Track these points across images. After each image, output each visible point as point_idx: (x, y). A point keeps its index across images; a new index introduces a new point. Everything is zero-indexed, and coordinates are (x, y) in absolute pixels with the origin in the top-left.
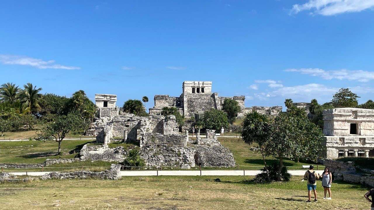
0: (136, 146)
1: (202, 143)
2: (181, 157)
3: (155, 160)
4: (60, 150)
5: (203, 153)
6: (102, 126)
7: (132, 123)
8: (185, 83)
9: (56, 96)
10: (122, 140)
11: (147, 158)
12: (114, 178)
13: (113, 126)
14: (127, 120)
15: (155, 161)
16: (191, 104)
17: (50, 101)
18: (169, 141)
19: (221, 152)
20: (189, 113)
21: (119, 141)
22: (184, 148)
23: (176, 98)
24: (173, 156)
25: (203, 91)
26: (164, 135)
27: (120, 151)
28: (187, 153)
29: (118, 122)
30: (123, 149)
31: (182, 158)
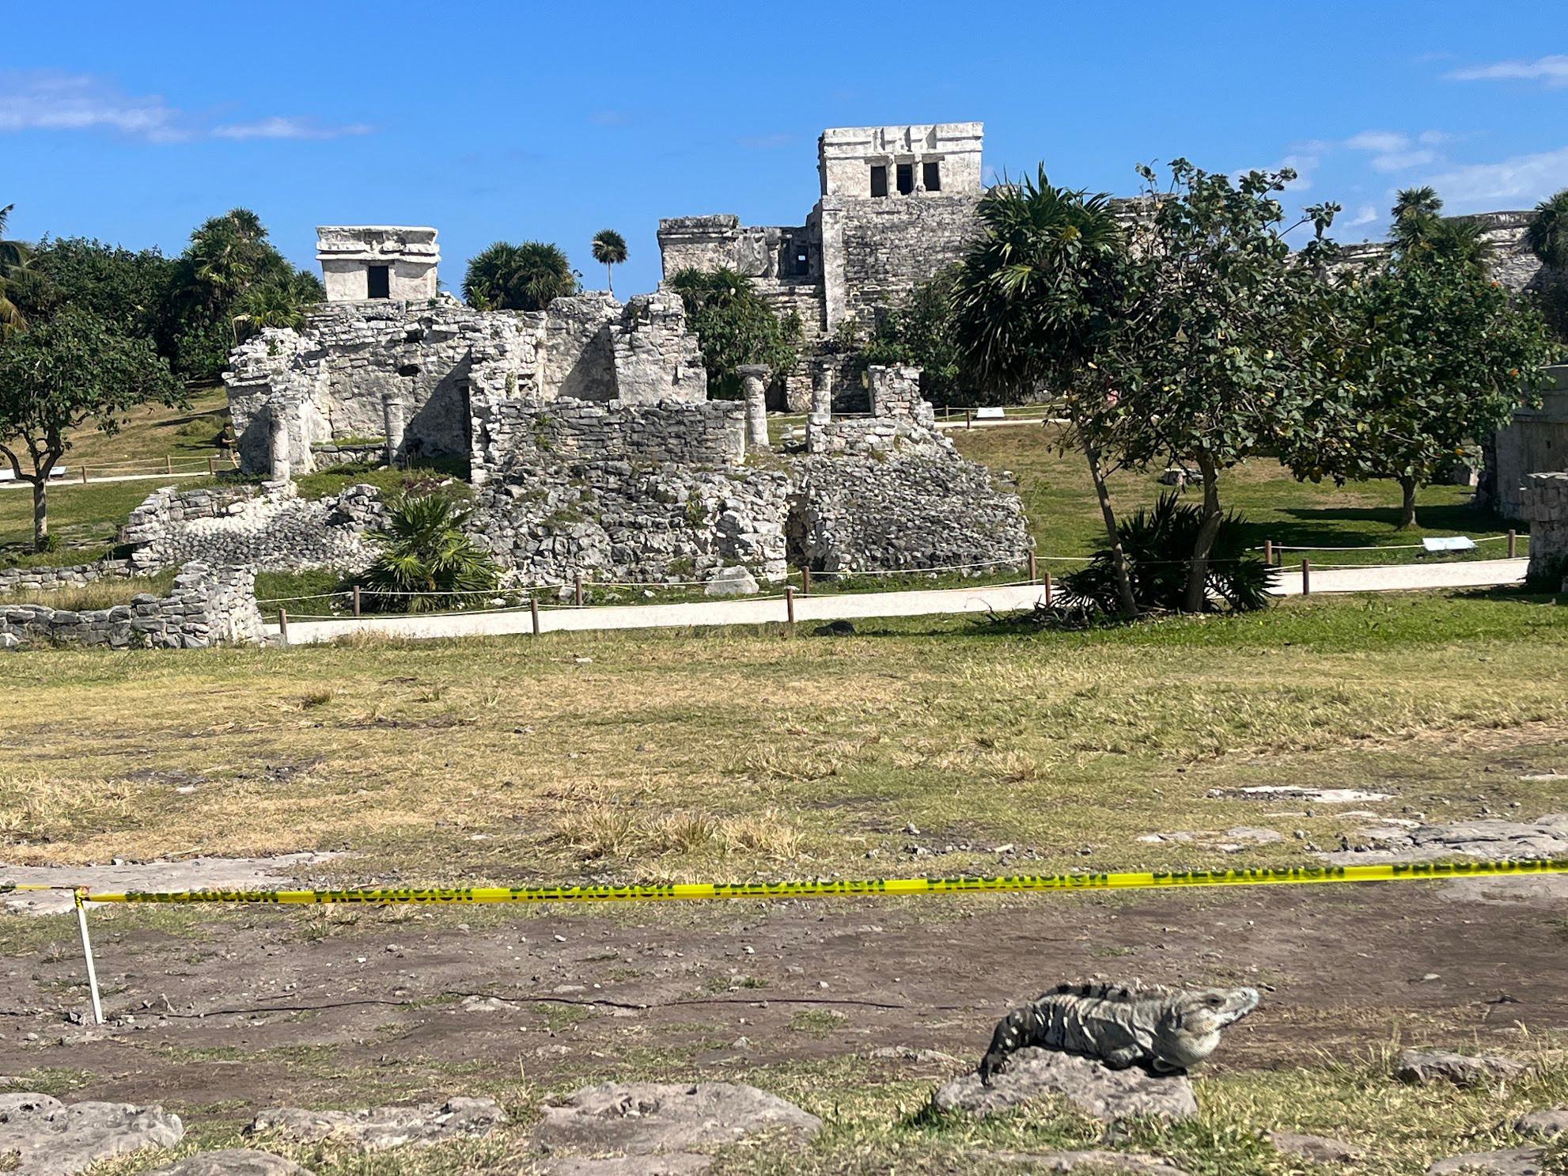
0: (450, 482)
1: (839, 443)
2: (706, 527)
3: (553, 551)
4: (44, 528)
5: (836, 499)
6: (265, 377)
7: (437, 353)
8: (827, 140)
9: (104, 254)
10: (380, 452)
11: (510, 543)
12: (189, 639)
13: (324, 376)
14: (404, 335)
15: (555, 557)
16: (864, 261)
17: (73, 281)
18: (638, 444)
19: (947, 489)
20: (853, 313)
21: (364, 458)
22: (722, 478)
23: (784, 231)
24: (657, 525)
25: (933, 182)
26: (609, 411)
27: (358, 513)
28: (742, 506)
29: (356, 348)
30: (375, 499)
31: (710, 538)
